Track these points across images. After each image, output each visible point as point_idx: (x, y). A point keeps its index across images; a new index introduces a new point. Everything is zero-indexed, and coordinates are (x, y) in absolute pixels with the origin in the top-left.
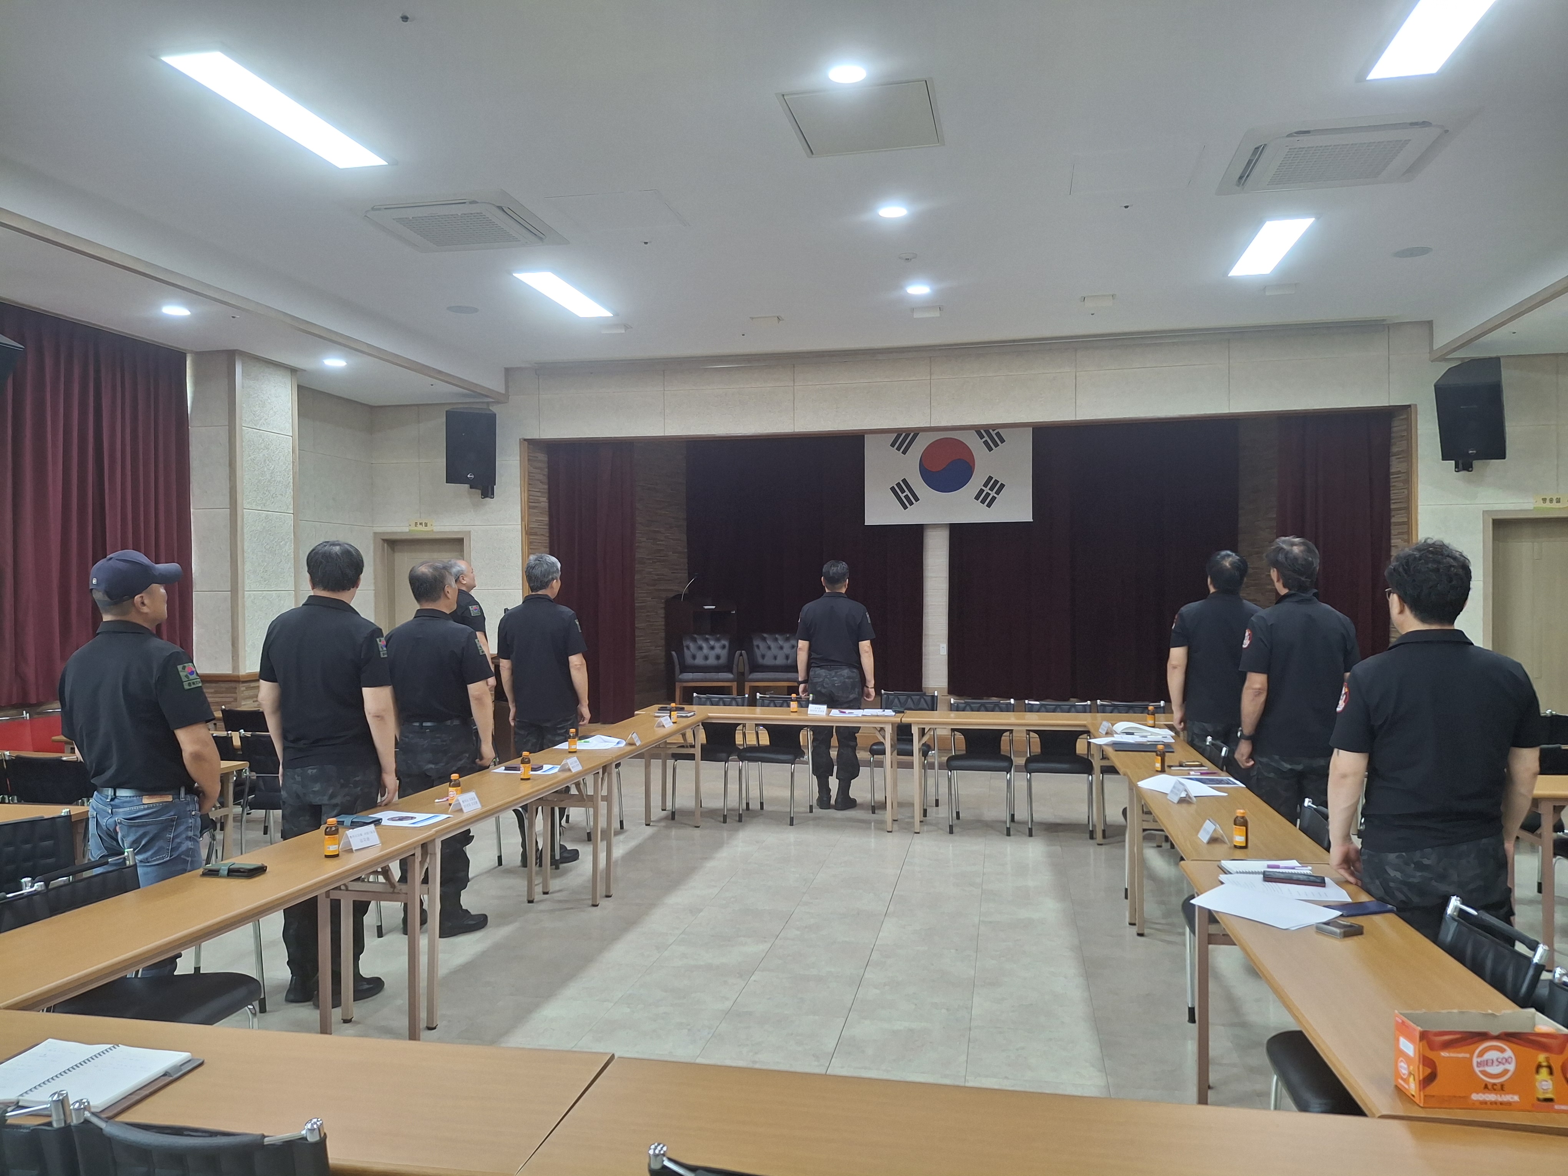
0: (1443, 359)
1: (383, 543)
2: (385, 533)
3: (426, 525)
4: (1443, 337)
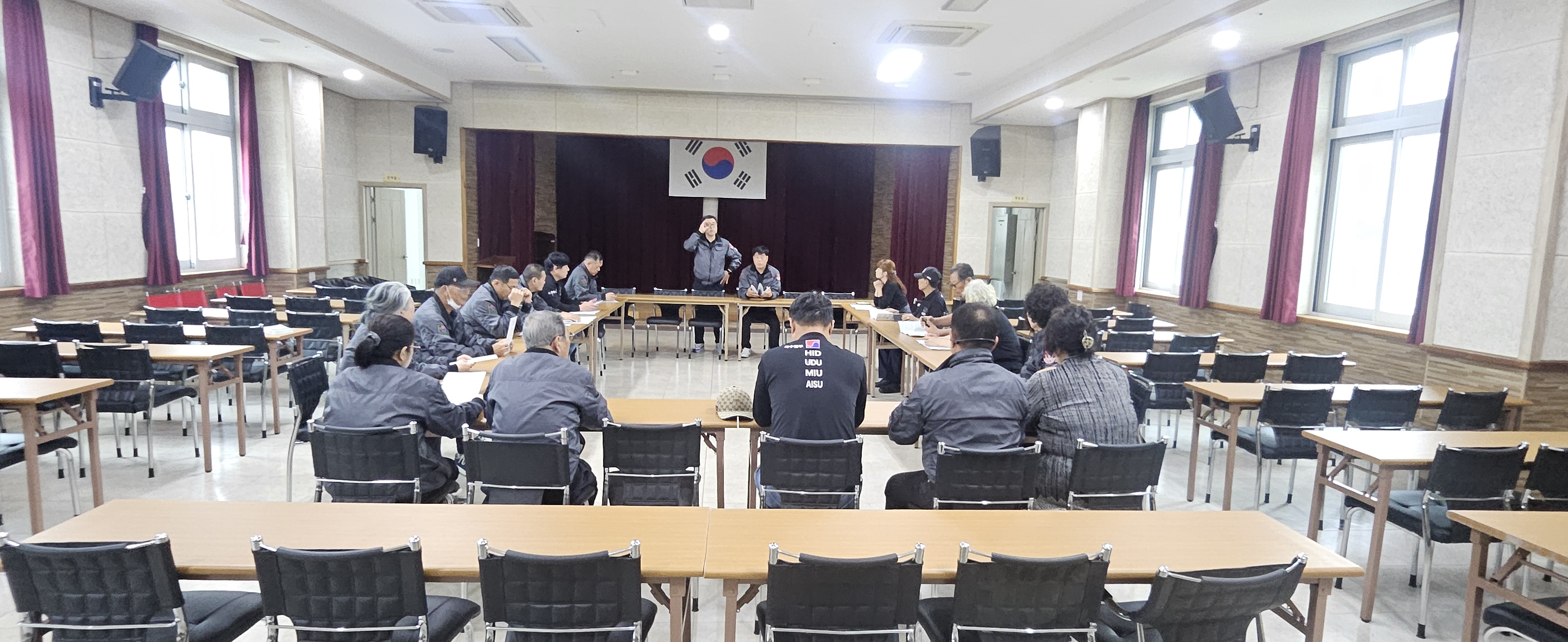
0: (976, 124)
1: (364, 188)
2: (366, 182)
3: (395, 178)
4: (979, 112)
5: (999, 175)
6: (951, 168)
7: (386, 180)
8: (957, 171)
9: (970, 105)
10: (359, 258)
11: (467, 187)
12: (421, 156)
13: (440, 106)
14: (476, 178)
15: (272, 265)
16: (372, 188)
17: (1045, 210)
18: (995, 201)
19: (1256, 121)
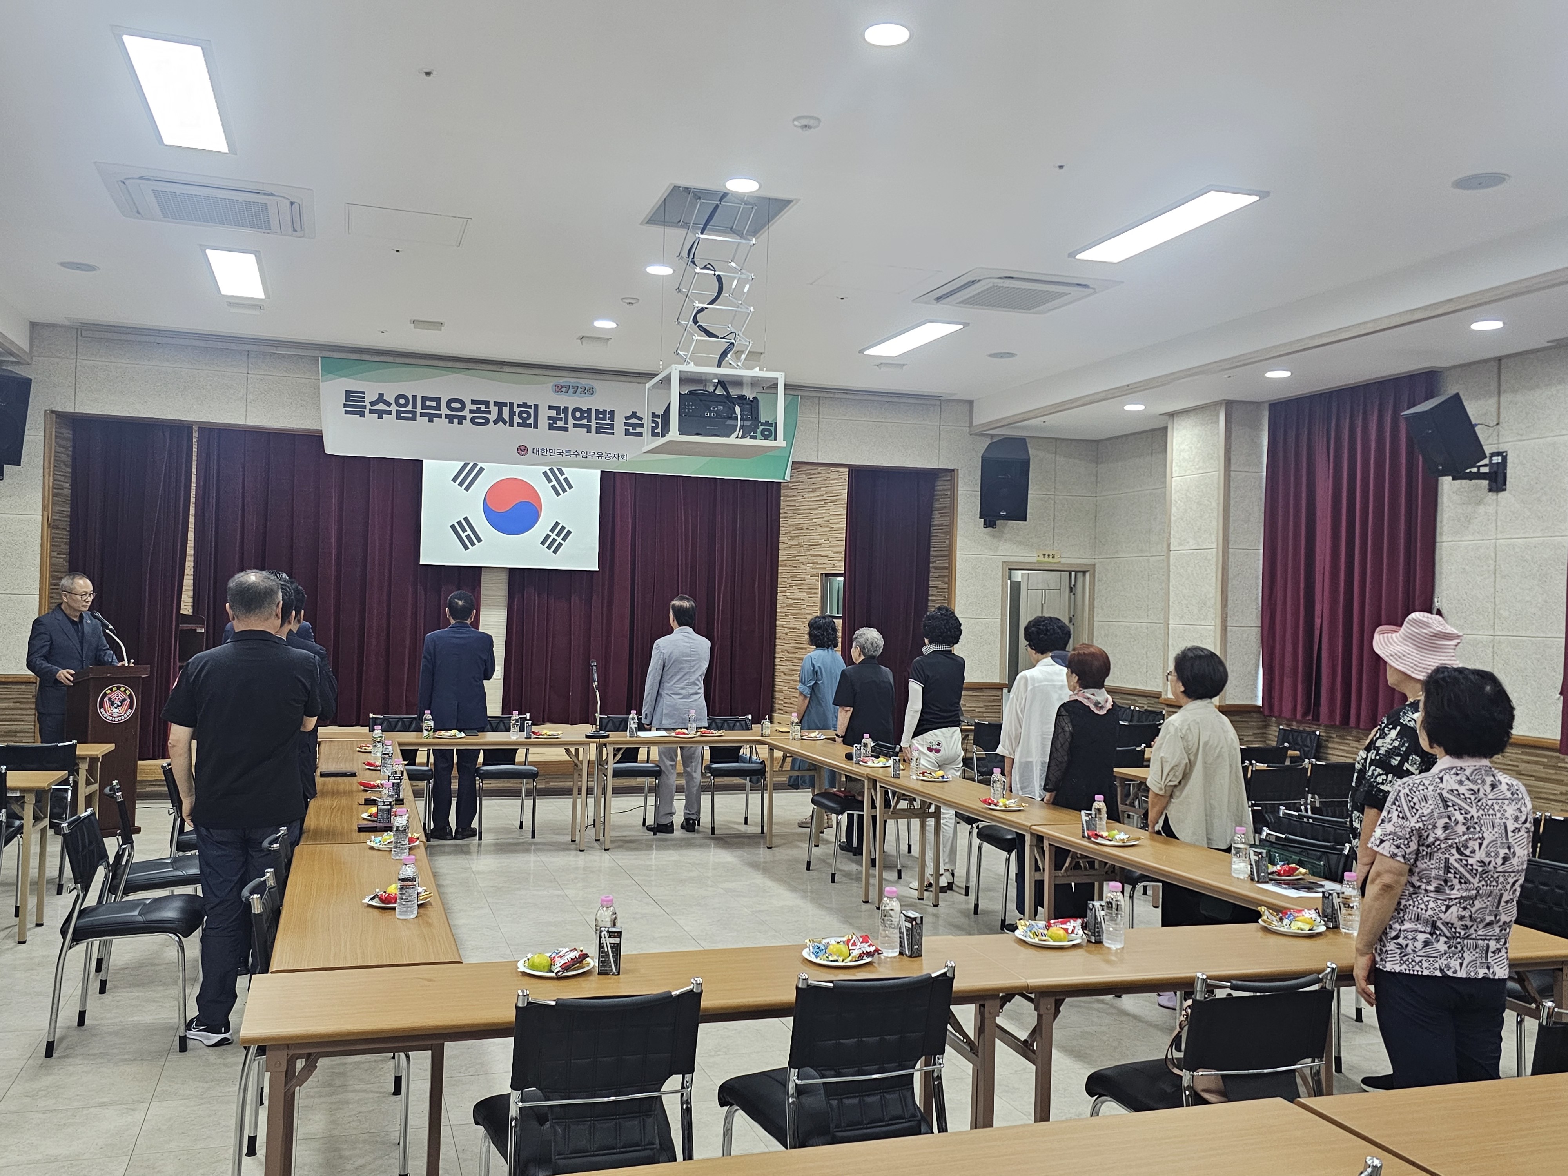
0: (986, 434)
4: (983, 417)
5: (1024, 519)
6: (937, 505)
8: (951, 510)
9: (971, 403)
11: (51, 525)
14: (67, 509)
17: (1088, 575)
18: (1012, 559)
19: (1501, 446)
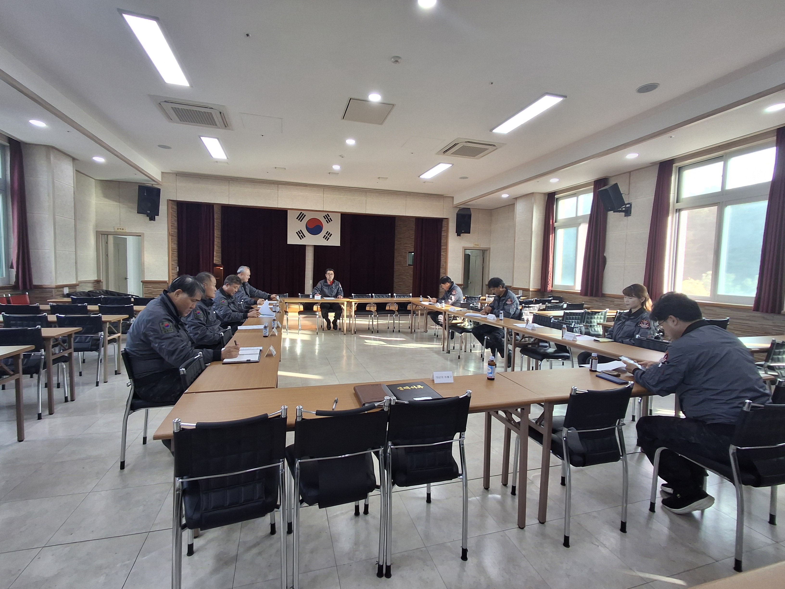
0: (457, 207)
1: (101, 235)
2: (102, 231)
3: (123, 229)
4: (457, 201)
6: (443, 229)
7: (116, 230)
8: (447, 231)
9: (453, 197)
10: (96, 279)
11: (171, 235)
12: (141, 216)
13: (154, 186)
14: (176, 230)
15: (36, 282)
16: (106, 235)
17: (488, 251)
18: (466, 246)
19: (630, 201)
